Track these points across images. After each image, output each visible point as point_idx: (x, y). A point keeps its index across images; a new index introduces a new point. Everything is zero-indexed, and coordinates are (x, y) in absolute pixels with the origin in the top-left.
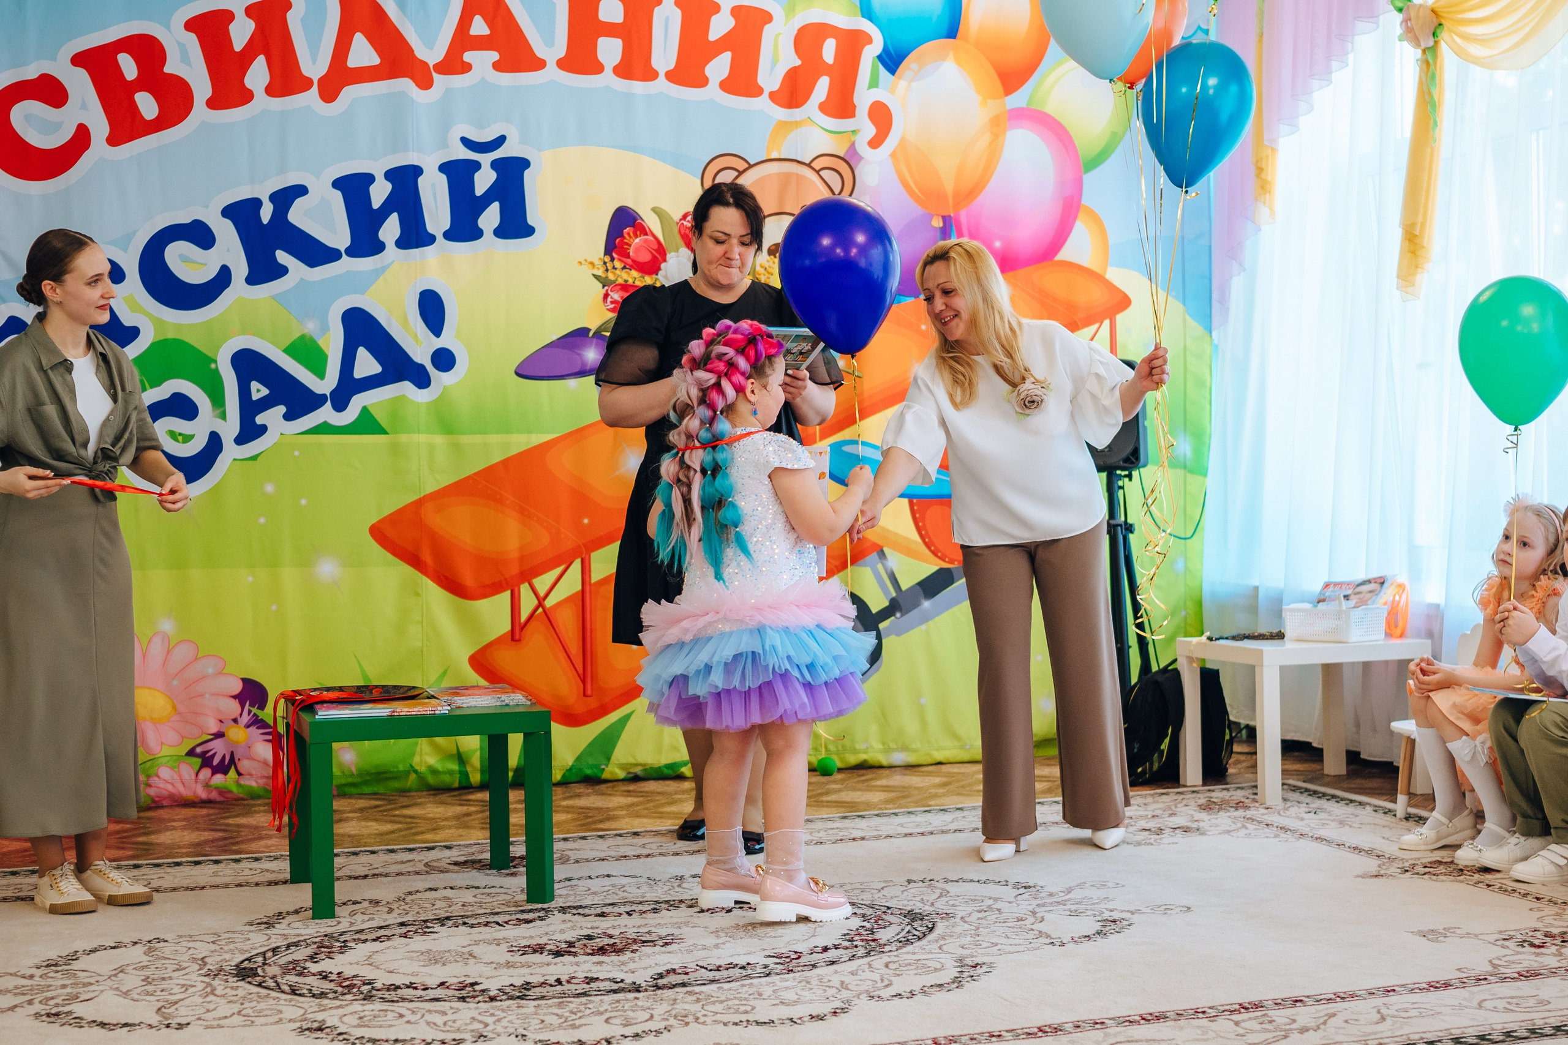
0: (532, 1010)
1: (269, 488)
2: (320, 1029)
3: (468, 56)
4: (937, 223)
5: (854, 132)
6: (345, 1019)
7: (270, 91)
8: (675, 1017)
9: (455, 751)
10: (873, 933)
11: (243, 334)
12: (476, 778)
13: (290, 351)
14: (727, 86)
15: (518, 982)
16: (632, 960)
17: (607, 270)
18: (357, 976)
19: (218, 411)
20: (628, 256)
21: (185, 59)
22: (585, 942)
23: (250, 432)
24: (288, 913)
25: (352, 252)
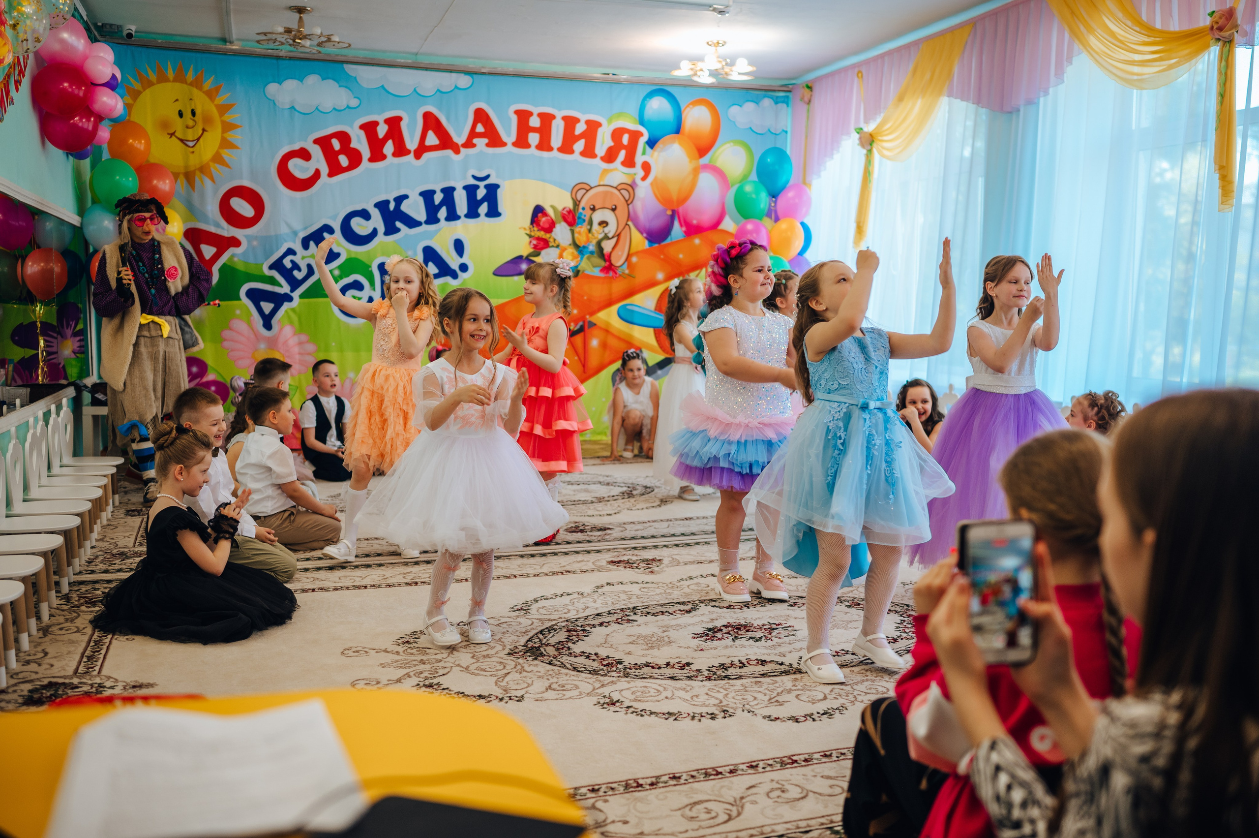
3: (475, 141)
4: (669, 213)
5: (635, 174)
7: (394, 155)
14: (582, 154)
17: (531, 230)
19: (372, 288)
20: (540, 224)
21: (359, 141)
25: (427, 223)
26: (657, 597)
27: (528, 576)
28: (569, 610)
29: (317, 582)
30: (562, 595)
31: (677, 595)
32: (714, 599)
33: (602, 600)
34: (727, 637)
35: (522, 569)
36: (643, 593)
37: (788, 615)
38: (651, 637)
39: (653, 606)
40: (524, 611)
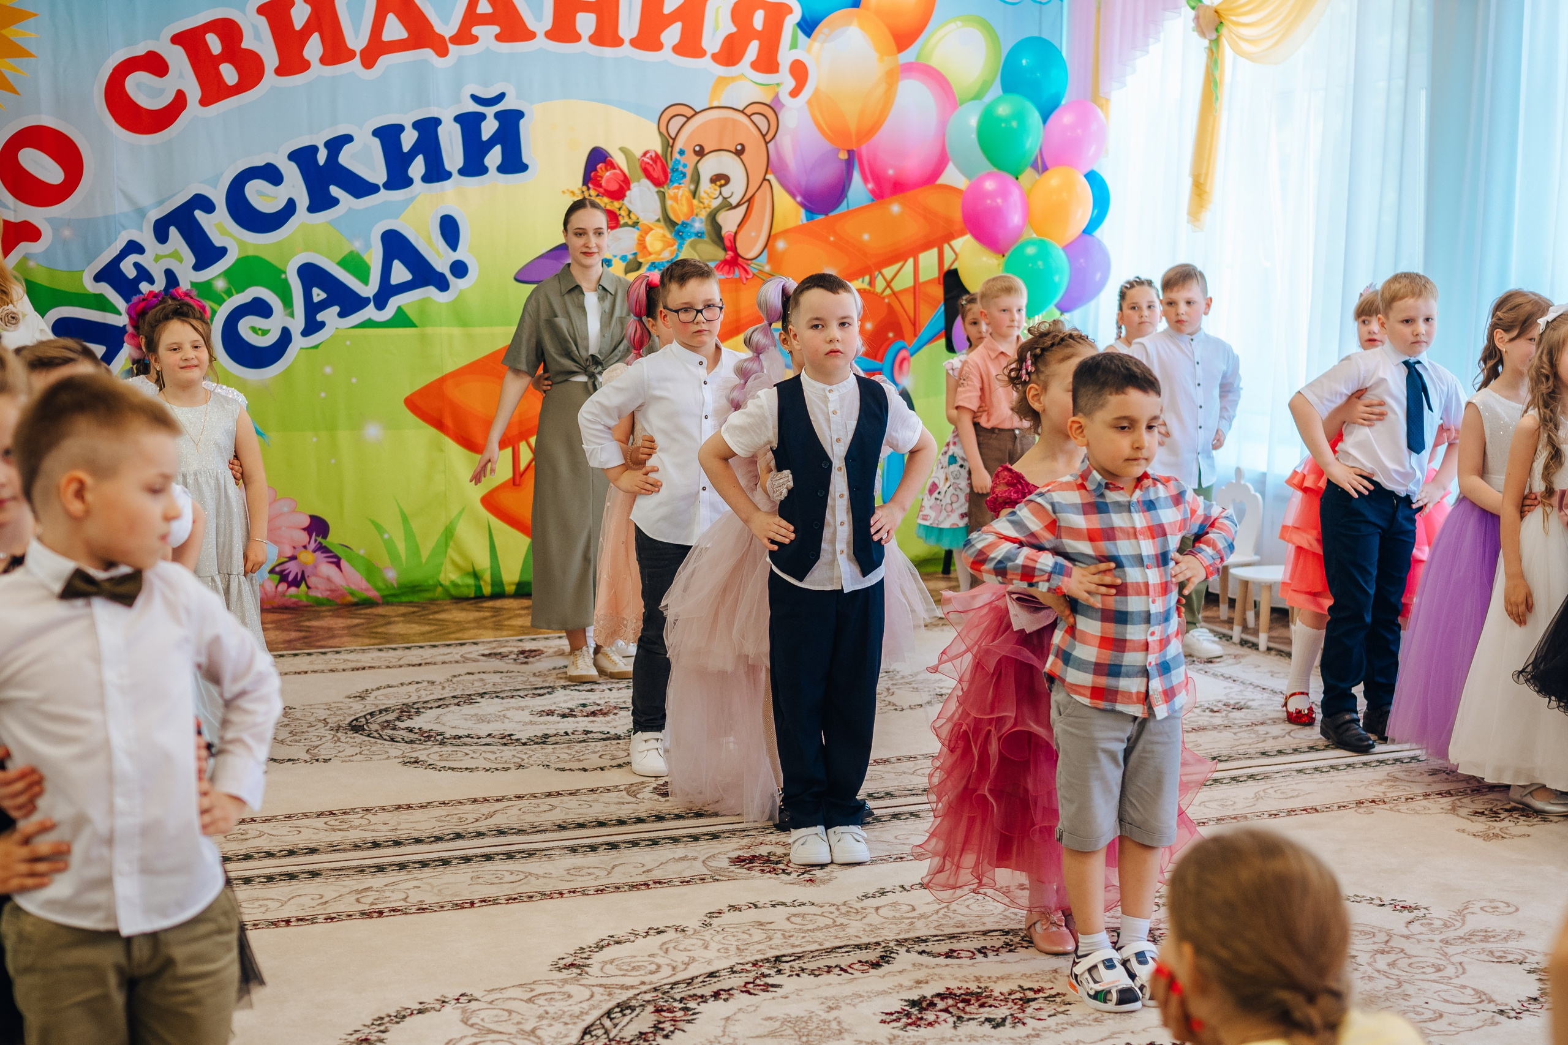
0: (551, 750)
1: (328, 370)
2: (416, 762)
3: (476, 30)
4: (843, 156)
5: (778, 84)
6: (431, 756)
7: (324, 61)
9: (471, 570)
11: (306, 251)
12: (487, 590)
13: (343, 263)
14: (678, 49)
15: (540, 734)
16: (614, 720)
18: (432, 730)
19: (289, 311)
20: (600, 186)
21: (258, 37)
22: (581, 708)
23: (312, 327)
24: (372, 690)
25: (388, 186)
26: (818, 934)
27: (584, 893)
28: (659, 967)
30: (647, 932)
31: (856, 931)
32: (924, 938)
33: (720, 942)
34: (945, 1021)
35: (573, 878)
36: (793, 926)
37: (1056, 971)
38: (806, 1023)
39: (811, 955)
40: (579, 971)
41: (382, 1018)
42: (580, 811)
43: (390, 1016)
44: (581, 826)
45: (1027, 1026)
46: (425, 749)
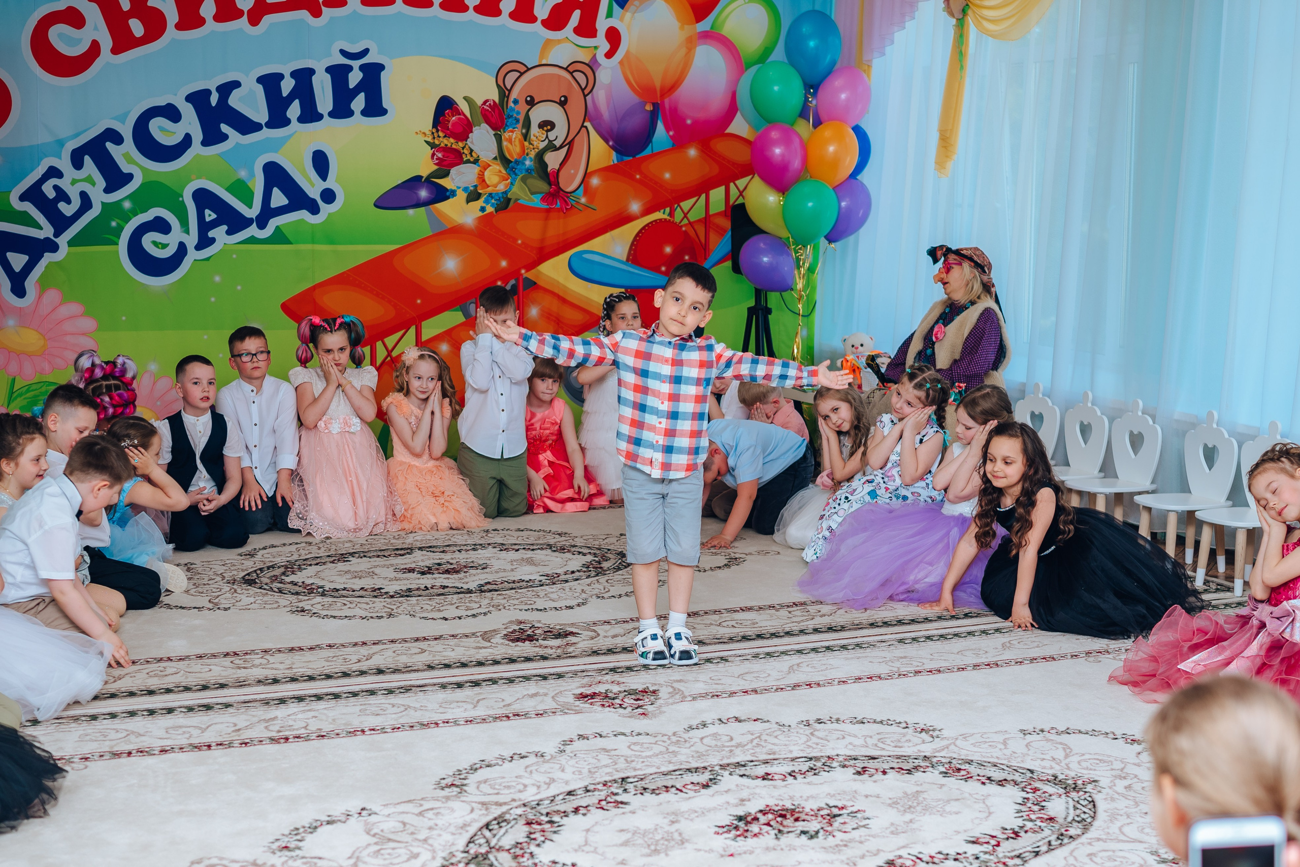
0: (415, 602)
1: (217, 279)
2: (303, 611)
4: (649, 107)
5: (596, 47)
6: (314, 606)
8: (493, 606)
10: (599, 563)
11: (200, 178)
13: (230, 189)
15: (404, 588)
16: (466, 577)
17: (434, 138)
18: (313, 583)
19: (184, 229)
20: (448, 129)
22: (437, 567)
23: (204, 242)
24: (260, 549)
25: (270, 125)
26: (655, 759)
27: (456, 723)
28: (525, 786)
29: (132, 738)
30: (512, 757)
31: (685, 757)
32: (743, 763)
33: (573, 766)
34: (767, 832)
35: (446, 710)
36: (633, 753)
37: (855, 792)
38: (653, 834)
39: (651, 777)
40: (458, 790)
41: (297, 829)
42: (444, 654)
43: (304, 827)
44: (447, 666)
45: (836, 838)
46: (308, 600)
